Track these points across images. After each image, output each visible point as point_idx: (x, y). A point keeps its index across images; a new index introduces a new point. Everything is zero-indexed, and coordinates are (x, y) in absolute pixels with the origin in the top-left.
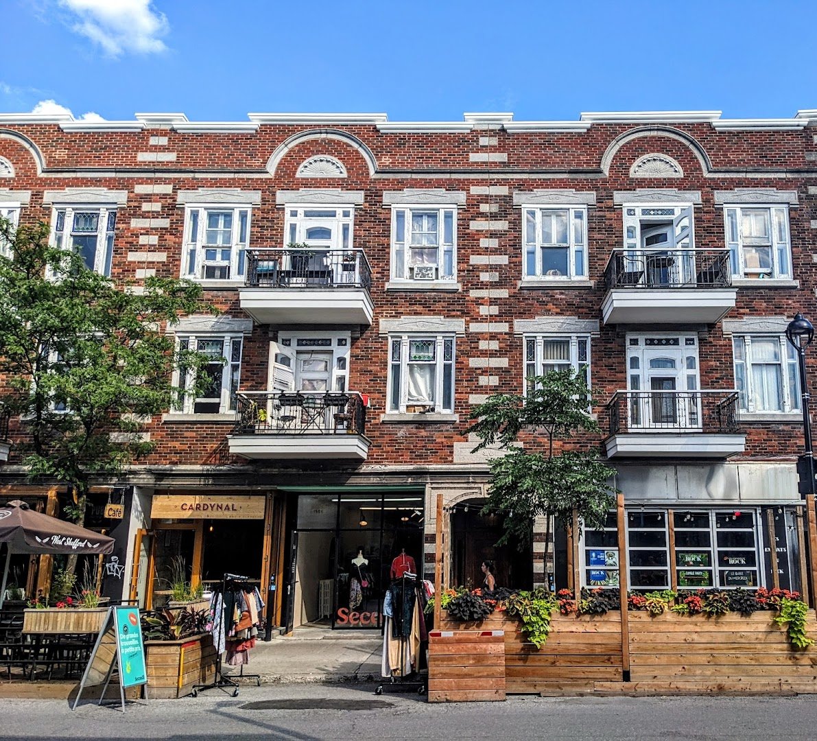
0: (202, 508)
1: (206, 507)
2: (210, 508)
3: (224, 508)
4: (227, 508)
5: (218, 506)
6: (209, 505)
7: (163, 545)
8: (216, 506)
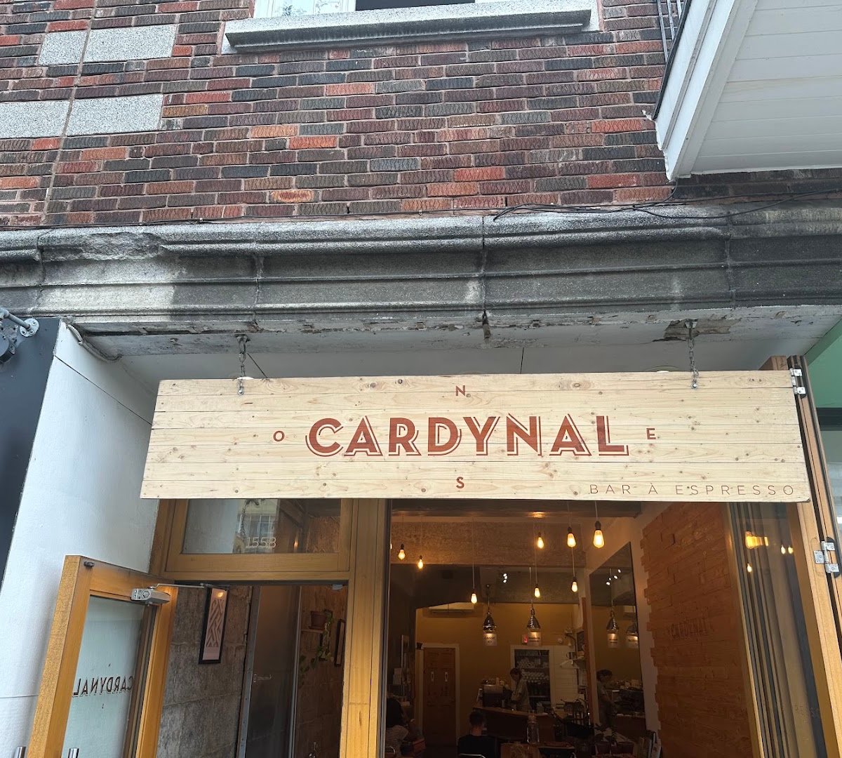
0: (421, 442)
1: (444, 436)
2: (468, 440)
3: (548, 440)
4: (568, 439)
5: (513, 428)
6: (462, 425)
7: (196, 654)
8: (502, 427)
